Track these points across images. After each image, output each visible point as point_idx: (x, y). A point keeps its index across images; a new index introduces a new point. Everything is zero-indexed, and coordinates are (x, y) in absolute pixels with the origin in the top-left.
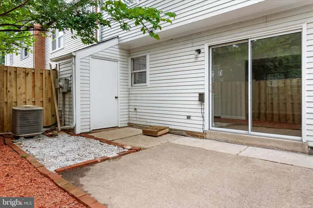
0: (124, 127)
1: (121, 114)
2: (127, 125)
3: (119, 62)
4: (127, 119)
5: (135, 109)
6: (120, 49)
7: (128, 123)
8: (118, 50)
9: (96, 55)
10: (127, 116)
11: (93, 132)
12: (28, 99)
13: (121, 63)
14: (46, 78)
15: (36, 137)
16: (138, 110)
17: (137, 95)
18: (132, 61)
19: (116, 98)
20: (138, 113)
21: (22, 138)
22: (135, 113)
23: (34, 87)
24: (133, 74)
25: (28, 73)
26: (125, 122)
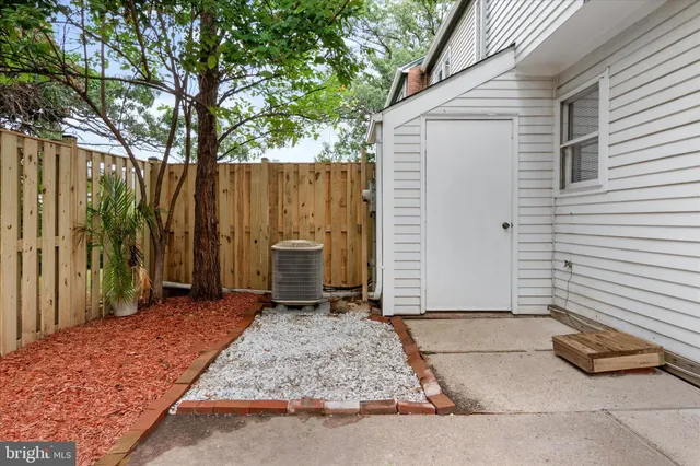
0: (536, 316)
1: (524, 274)
2: (546, 311)
3: (516, 120)
4: (548, 292)
5: (568, 264)
6: (521, 80)
7: (551, 307)
8: (515, 85)
9: (440, 110)
10: (548, 283)
11: (426, 316)
12: (317, 227)
13: (523, 121)
14: (352, 182)
15: (308, 308)
16: (575, 269)
17: (576, 220)
18: (566, 109)
19: (506, 226)
20: (575, 279)
21: (281, 308)
22: (567, 277)
23: (329, 202)
24: (569, 152)
25: (318, 173)
26: (539, 301)
